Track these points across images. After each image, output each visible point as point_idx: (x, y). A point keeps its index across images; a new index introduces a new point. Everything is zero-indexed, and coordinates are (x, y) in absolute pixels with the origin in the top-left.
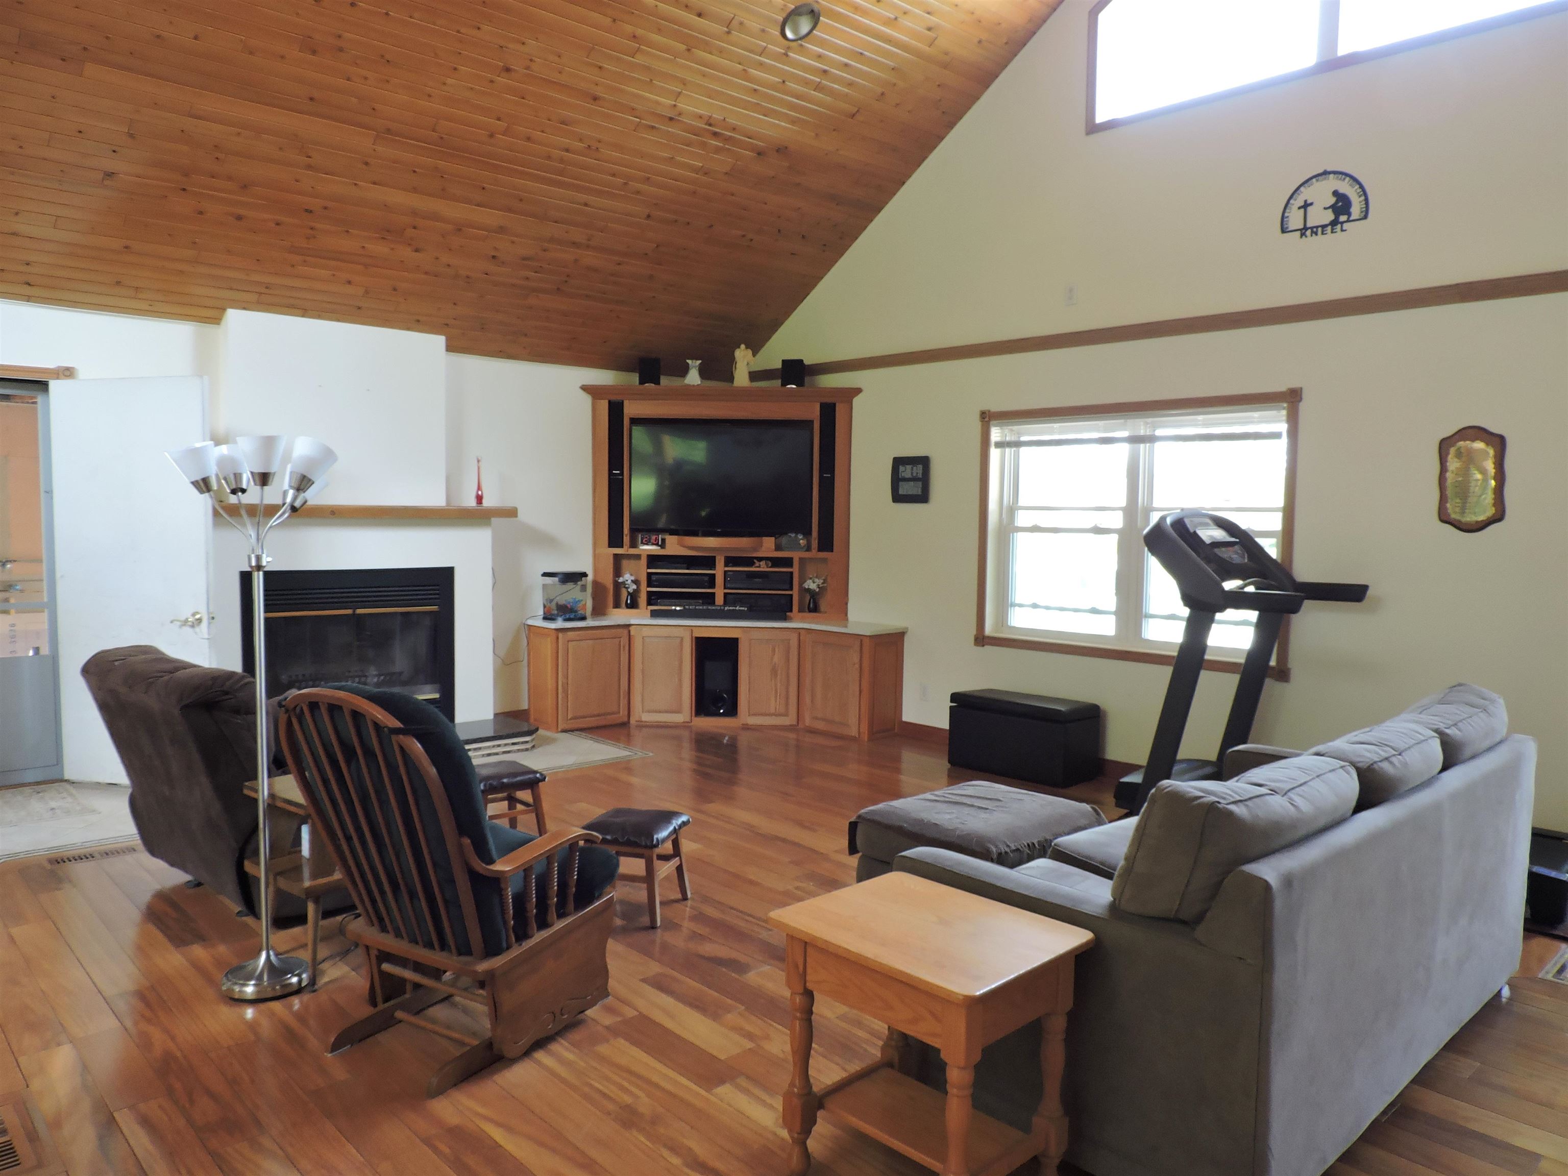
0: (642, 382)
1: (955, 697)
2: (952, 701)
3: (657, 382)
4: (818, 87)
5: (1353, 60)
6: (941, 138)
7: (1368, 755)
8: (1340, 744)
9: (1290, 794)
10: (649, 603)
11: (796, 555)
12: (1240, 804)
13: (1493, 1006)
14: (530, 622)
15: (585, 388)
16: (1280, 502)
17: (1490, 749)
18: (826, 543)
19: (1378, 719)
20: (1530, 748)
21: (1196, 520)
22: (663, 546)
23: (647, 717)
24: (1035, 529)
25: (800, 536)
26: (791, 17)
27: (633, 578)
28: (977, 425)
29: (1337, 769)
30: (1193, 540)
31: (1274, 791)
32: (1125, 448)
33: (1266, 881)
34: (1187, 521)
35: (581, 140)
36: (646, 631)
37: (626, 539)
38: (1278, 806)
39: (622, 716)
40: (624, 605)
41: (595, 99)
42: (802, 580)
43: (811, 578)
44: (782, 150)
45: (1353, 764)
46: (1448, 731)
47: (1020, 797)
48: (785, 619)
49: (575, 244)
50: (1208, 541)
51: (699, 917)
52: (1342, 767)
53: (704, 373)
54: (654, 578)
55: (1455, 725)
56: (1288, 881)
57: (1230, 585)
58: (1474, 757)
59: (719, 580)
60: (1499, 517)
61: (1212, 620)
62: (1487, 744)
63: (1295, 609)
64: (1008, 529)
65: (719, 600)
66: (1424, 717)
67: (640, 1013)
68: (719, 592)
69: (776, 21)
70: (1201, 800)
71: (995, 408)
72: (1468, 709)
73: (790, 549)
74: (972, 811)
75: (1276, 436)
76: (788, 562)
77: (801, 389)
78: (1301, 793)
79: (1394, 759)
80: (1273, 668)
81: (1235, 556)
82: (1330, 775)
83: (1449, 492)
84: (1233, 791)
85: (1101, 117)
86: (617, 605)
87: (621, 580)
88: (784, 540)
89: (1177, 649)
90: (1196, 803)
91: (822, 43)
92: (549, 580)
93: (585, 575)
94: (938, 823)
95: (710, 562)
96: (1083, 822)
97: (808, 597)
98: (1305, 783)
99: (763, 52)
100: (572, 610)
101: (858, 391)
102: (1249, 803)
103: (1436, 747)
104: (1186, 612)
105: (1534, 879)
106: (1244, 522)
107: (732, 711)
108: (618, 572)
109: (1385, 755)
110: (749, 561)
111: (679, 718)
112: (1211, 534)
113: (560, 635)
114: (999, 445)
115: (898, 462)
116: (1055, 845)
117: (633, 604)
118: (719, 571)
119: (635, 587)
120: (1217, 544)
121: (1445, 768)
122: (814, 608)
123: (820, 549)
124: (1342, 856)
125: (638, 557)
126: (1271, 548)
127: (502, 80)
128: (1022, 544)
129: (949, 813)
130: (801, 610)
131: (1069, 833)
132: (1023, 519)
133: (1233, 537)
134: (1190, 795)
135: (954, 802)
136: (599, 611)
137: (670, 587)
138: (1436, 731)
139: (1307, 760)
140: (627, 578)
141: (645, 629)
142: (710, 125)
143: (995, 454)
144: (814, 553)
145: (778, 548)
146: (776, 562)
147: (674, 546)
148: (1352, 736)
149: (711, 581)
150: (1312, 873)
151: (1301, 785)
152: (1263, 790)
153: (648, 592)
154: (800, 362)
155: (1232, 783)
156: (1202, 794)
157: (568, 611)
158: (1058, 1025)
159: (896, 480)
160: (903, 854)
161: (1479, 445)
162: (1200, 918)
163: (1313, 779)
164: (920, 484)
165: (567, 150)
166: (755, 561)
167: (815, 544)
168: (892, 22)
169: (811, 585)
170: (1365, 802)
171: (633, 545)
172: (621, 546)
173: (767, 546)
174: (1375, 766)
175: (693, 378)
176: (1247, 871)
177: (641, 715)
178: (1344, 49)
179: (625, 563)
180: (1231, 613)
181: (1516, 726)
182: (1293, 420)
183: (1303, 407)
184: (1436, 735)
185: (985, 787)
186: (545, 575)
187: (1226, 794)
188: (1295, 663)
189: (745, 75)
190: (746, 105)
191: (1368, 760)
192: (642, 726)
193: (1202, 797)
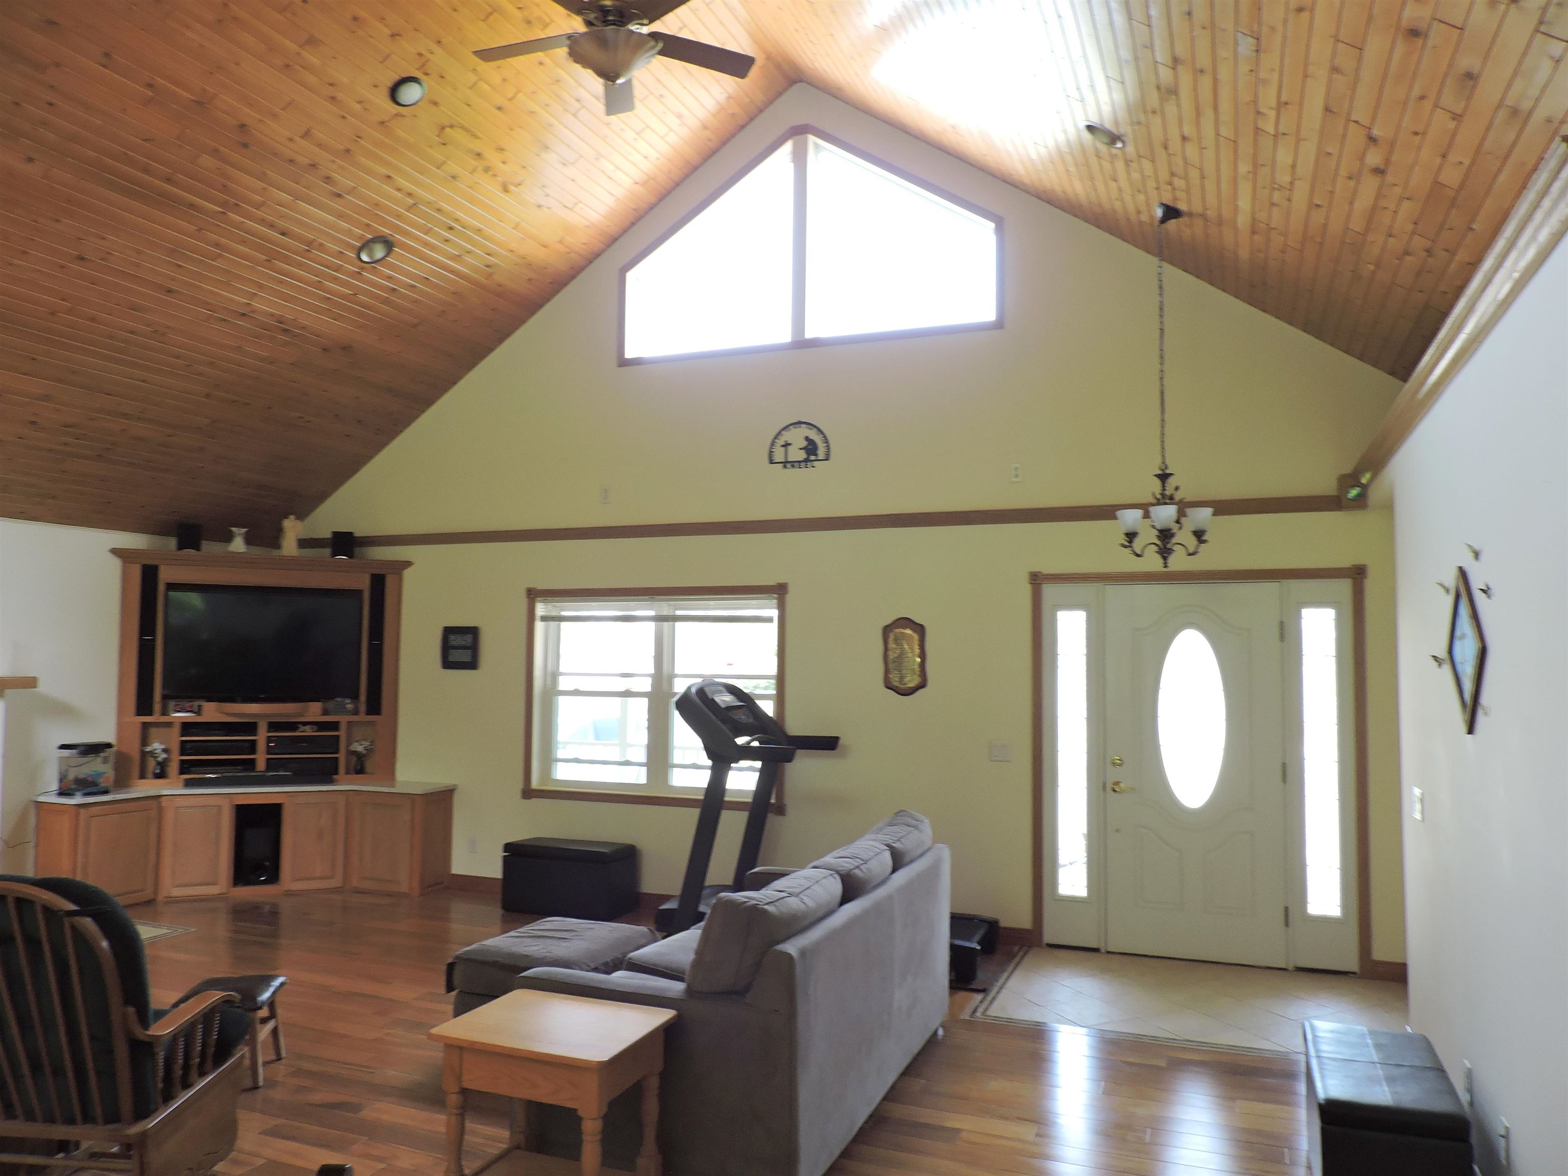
0: (180, 547)
1: (508, 847)
2: (505, 852)
3: (197, 548)
4: (386, 301)
5: (815, 343)
6: (491, 350)
7: (847, 865)
8: (829, 859)
9: (801, 896)
10: (182, 772)
11: (343, 719)
12: (771, 904)
13: (932, 1042)
14: (42, 799)
15: (115, 552)
16: (773, 670)
17: (921, 855)
18: (374, 707)
19: (851, 840)
20: (945, 852)
21: (713, 688)
22: (198, 712)
23: (177, 892)
24: (576, 693)
25: (348, 701)
26: (366, 245)
27: (163, 747)
28: (524, 601)
29: (828, 876)
30: (711, 704)
31: (791, 895)
32: (652, 625)
33: (790, 954)
34: (707, 690)
35: (148, 325)
36: (179, 802)
37: (157, 707)
38: (794, 903)
39: (148, 894)
40: (150, 775)
41: (170, 291)
42: (349, 743)
43: (357, 741)
44: (346, 349)
45: (838, 872)
46: (894, 845)
47: (592, 926)
48: (330, 781)
49: (125, 416)
50: (723, 706)
51: (299, 1072)
52: (831, 875)
53: (249, 540)
54: (188, 746)
55: (898, 840)
56: (803, 953)
57: (741, 741)
58: (911, 861)
59: (261, 746)
60: (922, 685)
61: (729, 768)
62: (919, 852)
63: (789, 759)
64: (552, 692)
65: (261, 765)
66: (880, 836)
67: (268, 1159)
68: (261, 759)
69: (354, 246)
70: (748, 904)
71: (541, 586)
72: (906, 828)
73: (336, 713)
74: (555, 942)
75: (769, 620)
76: (335, 726)
77: (352, 560)
78: (807, 894)
79: (862, 867)
80: (773, 805)
81: (743, 717)
82: (824, 881)
83: (891, 666)
84: (766, 897)
85: (629, 354)
86: (142, 776)
87: (148, 749)
88: (331, 705)
89: (703, 792)
90: (744, 906)
91: (392, 267)
92: (66, 753)
93: (109, 746)
94: (528, 954)
95: (250, 727)
96: (643, 941)
97: (354, 759)
98: (808, 888)
99: (338, 269)
100: (93, 784)
101: (408, 564)
102: (777, 904)
103: (887, 856)
104: (709, 763)
105: (954, 948)
106: (745, 686)
107: (274, 877)
108: (145, 741)
109: (857, 864)
110: (293, 726)
111: (214, 890)
112: (724, 699)
113: (82, 811)
114: (544, 619)
115: (449, 631)
116: (630, 959)
117: (161, 775)
118: (262, 736)
119: (164, 756)
120: (730, 708)
121: (894, 870)
122: (360, 770)
123: (369, 713)
124: (835, 934)
125: (169, 725)
126: (768, 708)
127: (76, 267)
128: (564, 705)
129: (535, 946)
130: (347, 773)
131: (633, 951)
132: (564, 684)
133: (741, 702)
134: (738, 901)
135: (537, 936)
136: (122, 782)
137: (204, 755)
138: (888, 845)
139: (808, 872)
140: (156, 746)
141: (178, 799)
142: (281, 323)
143: (539, 626)
144: (363, 717)
145: (325, 712)
146: (321, 726)
147: (212, 712)
148: (836, 853)
149: (252, 747)
150: (817, 946)
151: (806, 889)
152: (784, 894)
153: (182, 762)
154: (350, 534)
155: (763, 891)
156: (746, 900)
157: (87, 785)
158: (654, 1083)
159: (446, 648)
160: (522, 975)
161: (909, 631)
162: (747, 989)
163: (814, 884)
164: (469, 652)
165: (132, 332)
166: (299, 726)
167: (363, 707)
168: (456, 258)
169: (360, 748)
170: (846, 898)
171: (164, 713)
172: (150, 713)
173: (314, 711)
174: (851, 873)
175: (238, 545)
176: (779, 949)
177: (171, 888)
178: (809, 334)
179: (153, 731)
180: (744, 763)
181: (937, 839)
182: (781, 607)
183: (789, 598)
184: (887, 848)
185: (559, 921)
186: (63, 747)
187: (762, 899)
188: (788, 801)
189: (319, 285)
190: (317, 310)
191: (847, 869)
192: (172, 901)
193: (749, 901)
